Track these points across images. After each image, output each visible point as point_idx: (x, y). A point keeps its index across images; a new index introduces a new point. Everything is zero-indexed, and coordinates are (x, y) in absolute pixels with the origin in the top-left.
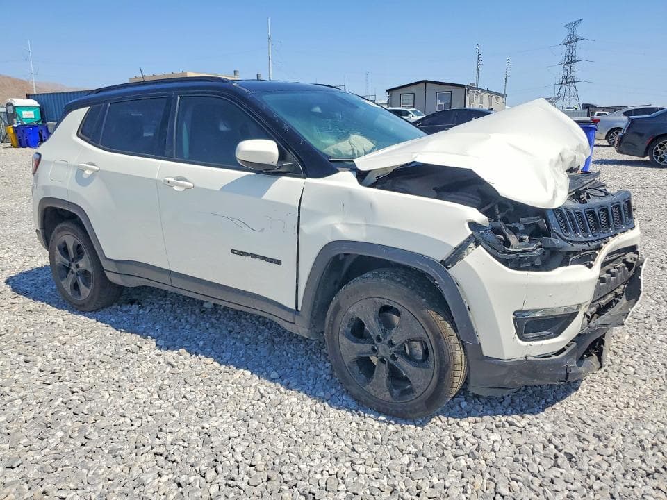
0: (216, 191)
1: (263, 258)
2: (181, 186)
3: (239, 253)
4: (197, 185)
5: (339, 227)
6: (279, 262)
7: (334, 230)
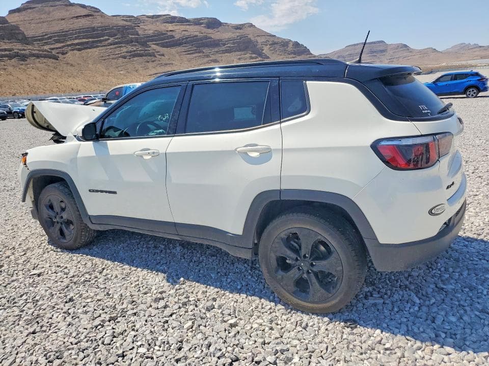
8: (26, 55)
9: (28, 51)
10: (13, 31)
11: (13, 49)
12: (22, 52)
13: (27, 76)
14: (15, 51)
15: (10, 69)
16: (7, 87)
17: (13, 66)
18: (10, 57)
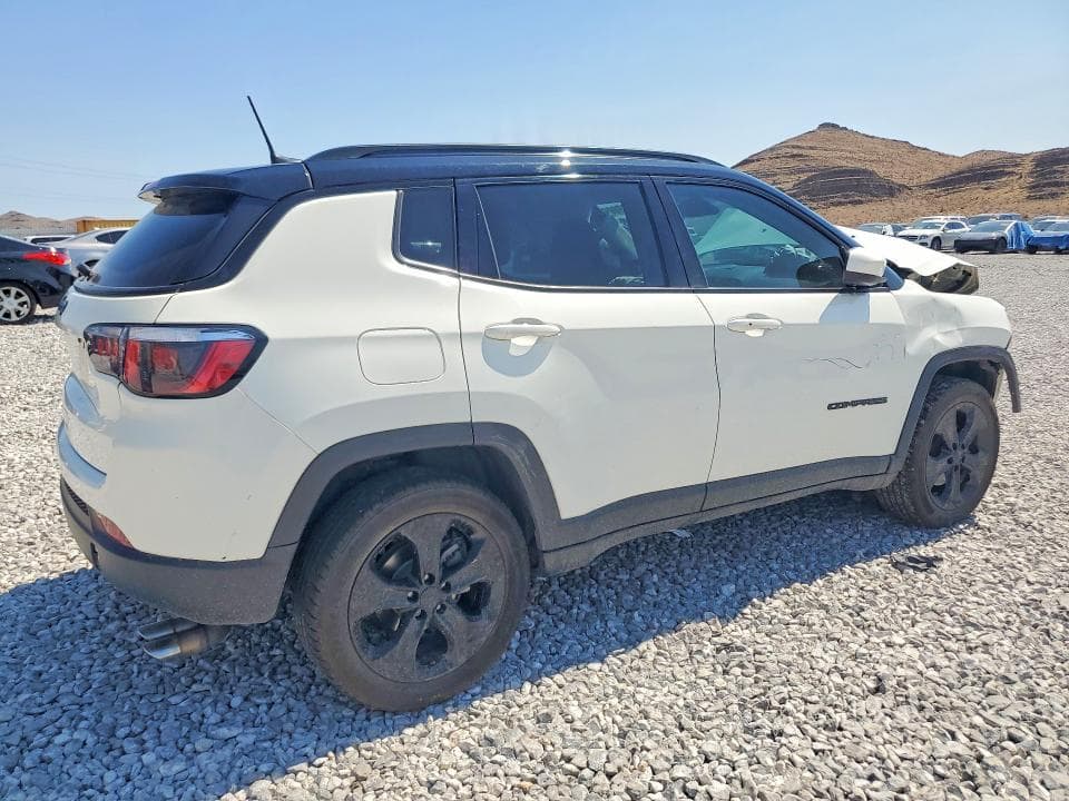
0: (815, 324)
1: (863, 402)
2: (759, 327)
3: (838, 406)
4: (786, 321)
5: (939, 338)
6: (883, 400)
7: (935, 342)
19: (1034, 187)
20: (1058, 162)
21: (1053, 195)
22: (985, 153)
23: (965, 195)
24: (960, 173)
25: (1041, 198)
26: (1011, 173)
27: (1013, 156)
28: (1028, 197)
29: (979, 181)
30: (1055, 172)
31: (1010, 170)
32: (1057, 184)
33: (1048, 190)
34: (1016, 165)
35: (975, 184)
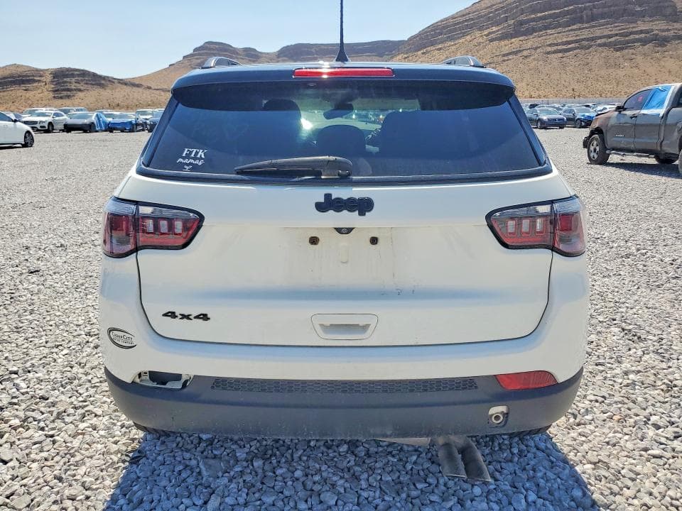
8: (669, 37)
9: (672, 32)
10: (661, 4)
11: (652, 31)
12: (664, 34)
13: (659, 68)
14: (655, 32)
15: (639, 58)
16: (626, 84)
17: (644, 54)
18: (644, 42)
19: (56, 91)
20: (67, 76)
21: (68, 97)
22: (18, 66)
23: (13, 93)
24: (4, 78)
25: (61, 98)
26: (39, 81)
27: (37, 70)
28: (54, 97)
29: (20, 84)
30: (66, 82)
31: (38, 78)
32: (68, 90)
33: (65, 93)
34: (41, 76)
35: (17, 87)
